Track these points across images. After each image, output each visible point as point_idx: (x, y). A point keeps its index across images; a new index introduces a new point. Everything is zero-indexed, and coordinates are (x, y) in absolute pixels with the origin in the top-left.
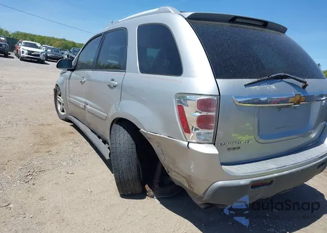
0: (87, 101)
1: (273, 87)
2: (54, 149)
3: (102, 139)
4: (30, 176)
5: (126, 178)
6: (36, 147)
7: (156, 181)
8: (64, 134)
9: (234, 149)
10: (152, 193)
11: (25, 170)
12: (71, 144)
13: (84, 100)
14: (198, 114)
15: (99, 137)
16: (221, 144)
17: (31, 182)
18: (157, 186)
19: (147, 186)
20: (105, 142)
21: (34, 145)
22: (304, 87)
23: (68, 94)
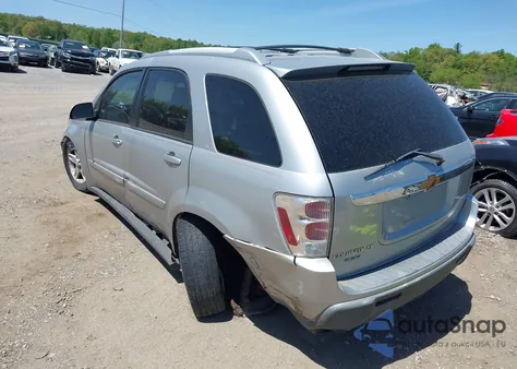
0: (127, 174)
1: (401, 172)
2: (84, 250)
3: (155, 229)
4: (63, 302)
5: (205, 297)
6: (55, 249)
7: (245, 293)
8: (89, 219)
9: (353, 258)
10: (240, 311)
11: (52, 294)
12: (106, 236)
13: (122, 172)
14: (306, 222)
15: (151, 227)
16: (337, 256)
17: (68, 312)
18: (246, 300)
19: (232, 302)
20: (161, 235)
21: (51, 245)
22: (439, 164)
23: (89, 156)
